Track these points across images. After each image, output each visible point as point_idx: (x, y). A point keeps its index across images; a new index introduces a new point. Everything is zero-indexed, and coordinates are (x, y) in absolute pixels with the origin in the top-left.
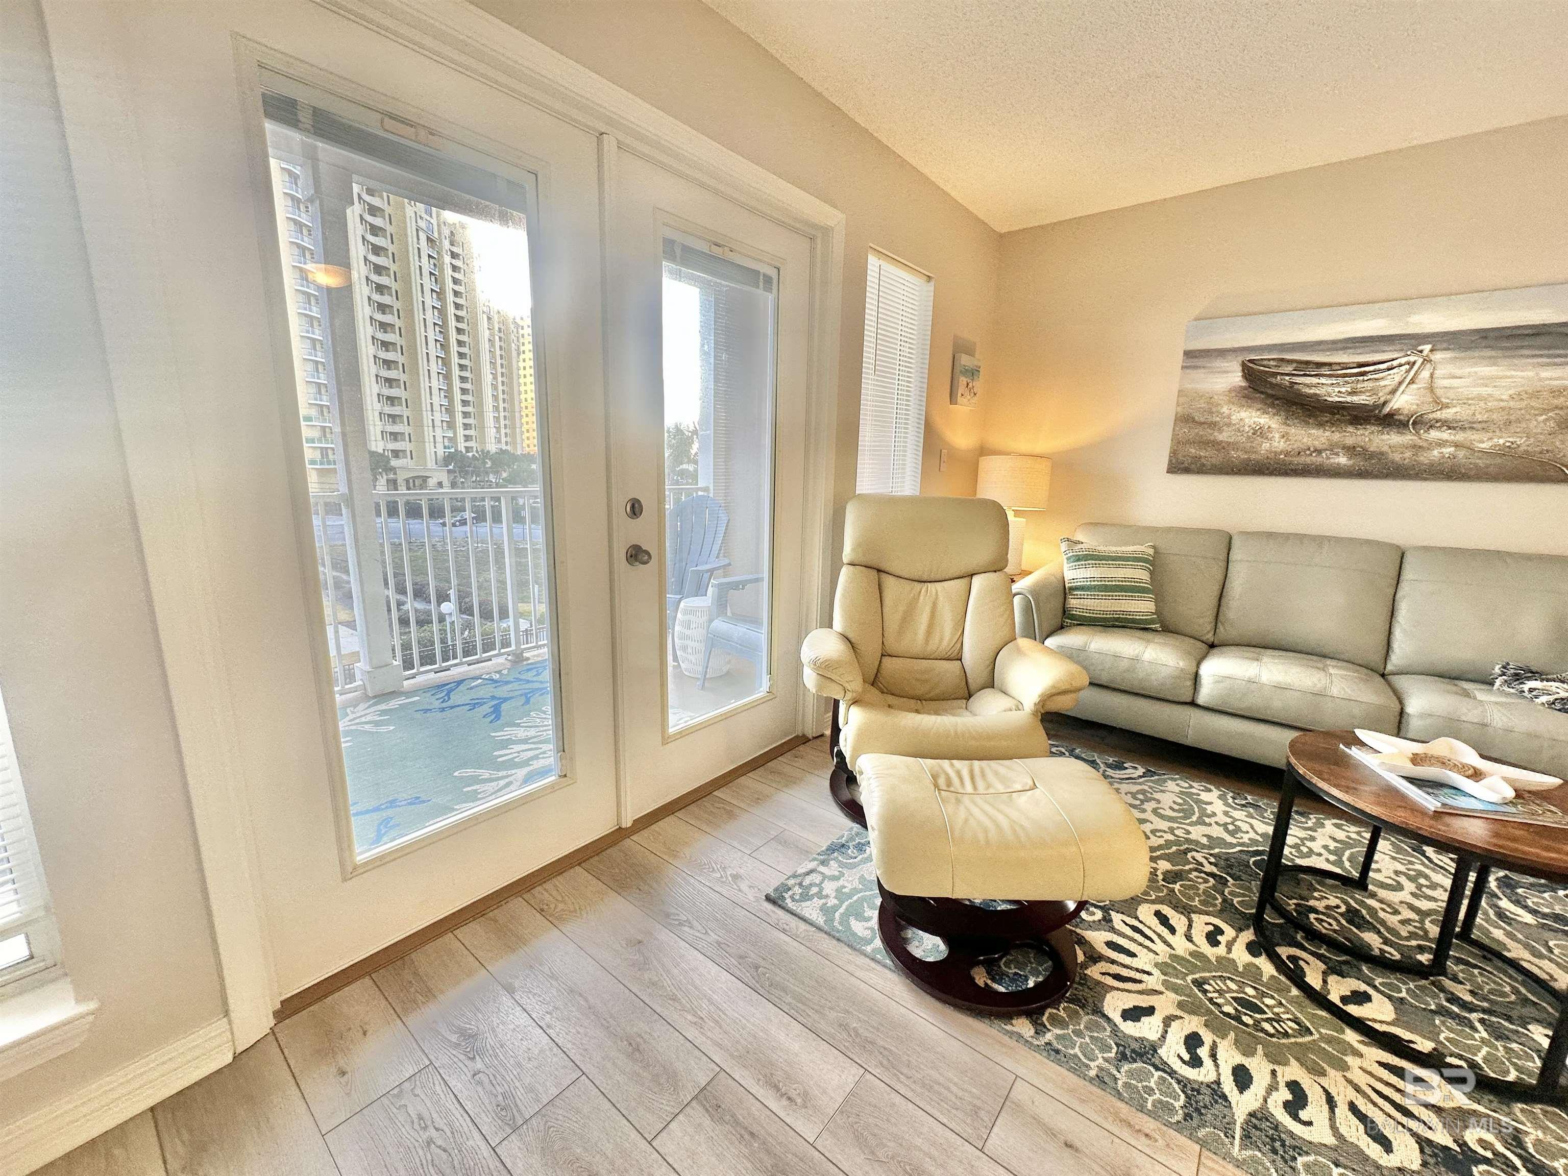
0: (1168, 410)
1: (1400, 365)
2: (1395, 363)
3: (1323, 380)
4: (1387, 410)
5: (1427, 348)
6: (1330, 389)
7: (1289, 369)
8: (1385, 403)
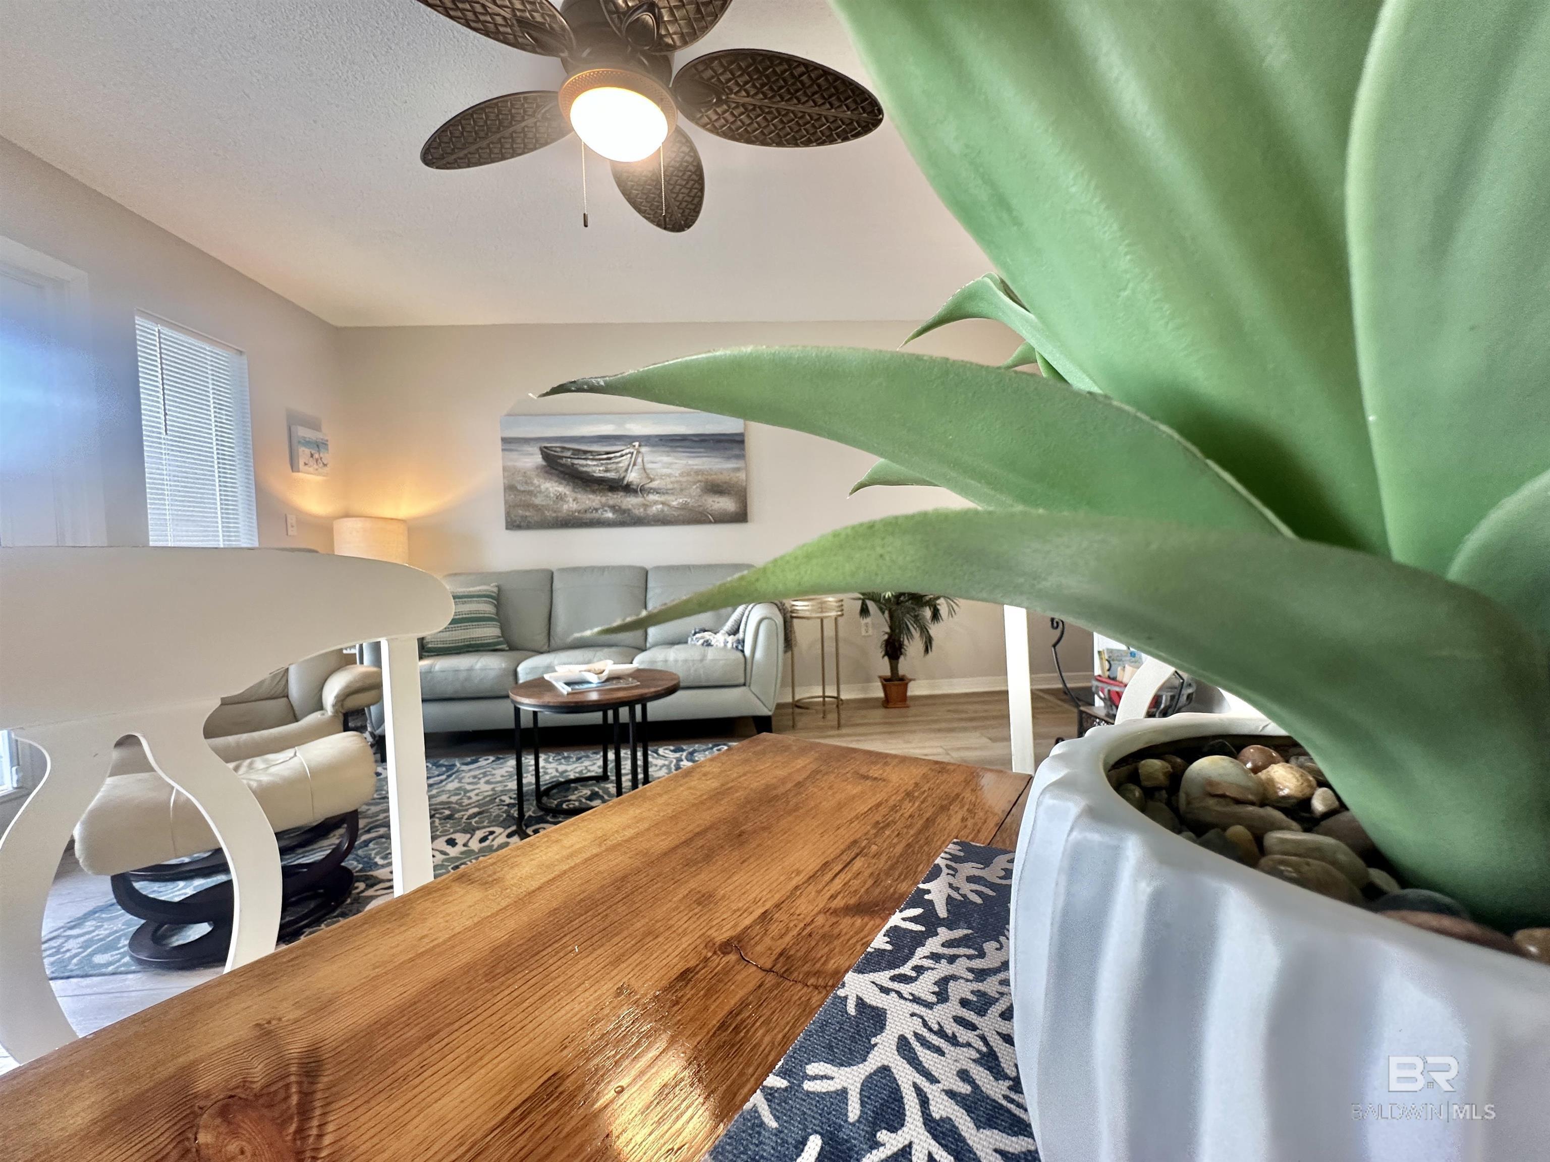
0: (499, 482)
1: (626, 454)
2: (624, 452)
3: (589, 462)
4: (625, 482)
5: (637, 444)
6: (594, 468)
7: (569, 454)
8: (624, 477)
